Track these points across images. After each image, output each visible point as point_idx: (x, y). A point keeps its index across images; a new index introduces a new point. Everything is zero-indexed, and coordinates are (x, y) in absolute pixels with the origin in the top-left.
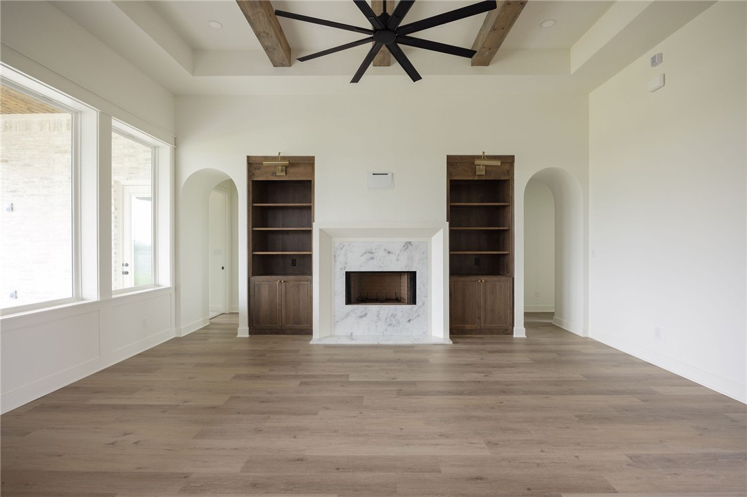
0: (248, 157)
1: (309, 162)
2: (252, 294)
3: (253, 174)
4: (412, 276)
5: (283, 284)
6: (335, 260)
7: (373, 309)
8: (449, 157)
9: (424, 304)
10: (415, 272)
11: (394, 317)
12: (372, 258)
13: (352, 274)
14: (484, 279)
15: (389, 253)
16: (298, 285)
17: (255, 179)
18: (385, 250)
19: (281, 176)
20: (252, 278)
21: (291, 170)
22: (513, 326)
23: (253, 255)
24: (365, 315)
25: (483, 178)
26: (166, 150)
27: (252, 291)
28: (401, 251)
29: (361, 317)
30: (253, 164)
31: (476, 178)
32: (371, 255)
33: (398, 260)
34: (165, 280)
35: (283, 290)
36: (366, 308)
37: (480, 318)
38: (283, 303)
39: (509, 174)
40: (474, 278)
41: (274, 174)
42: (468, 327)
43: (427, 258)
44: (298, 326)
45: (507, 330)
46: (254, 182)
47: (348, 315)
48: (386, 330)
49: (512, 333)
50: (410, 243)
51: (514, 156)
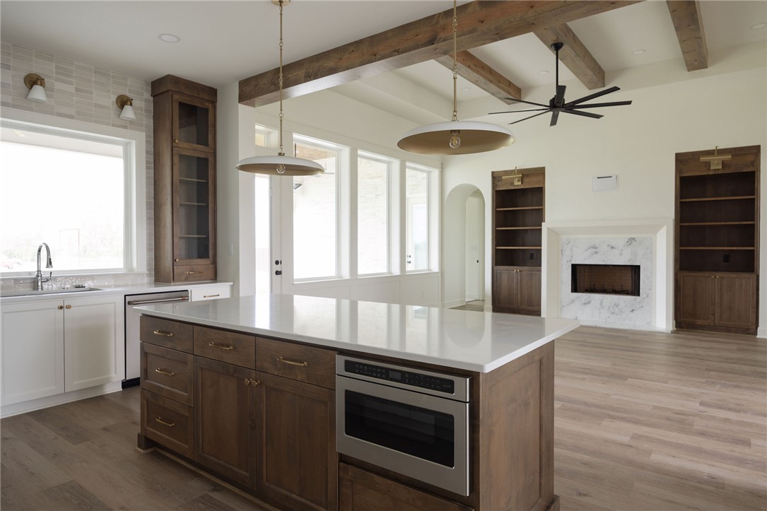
0: (493, 172)
1: (540, 172)
2: (495, 280)
3: (497, 186)
4: (636, 269)
5: (519, 273)
6: (562, 254)
7: (597, 297)
8: (678, 155)
9: (648, 296)
10: (639, 266)
11: (617, 306)
12: (596, 253)
13: (578, 267)
14: (718, 275)
15: (612, 248)
16: (531, 274)
17: (498, 189)
18: (608, 245)
19: (517, 184)
20: (495, 268)
21: (526, 180)
22: (757, 325)
23: (496, 250)
24: (589, 302)
25: (720, 172)
26: (436, 173)
27: (495, 277)
28: (624, 246)
29: (585, 304)
30: (496, 177)
31: (711, 173)
32: (595, 250)
33: (621, 254)
34: (435, 267)
35: (519, 278)
36: (590, 296)
37: (714, 315)
38: (519, 288)
39: (753, 166)
40: (707, 274)
41: (512, 184)
42: (699, 322)
43: (651, 253)
44: (531, 308)
45: (748, 329)
46: (497, 191)
47: (573, 301)
48: (609, 317)
49: (755, 333)
50: (634, 239)
51: (759, 146)
